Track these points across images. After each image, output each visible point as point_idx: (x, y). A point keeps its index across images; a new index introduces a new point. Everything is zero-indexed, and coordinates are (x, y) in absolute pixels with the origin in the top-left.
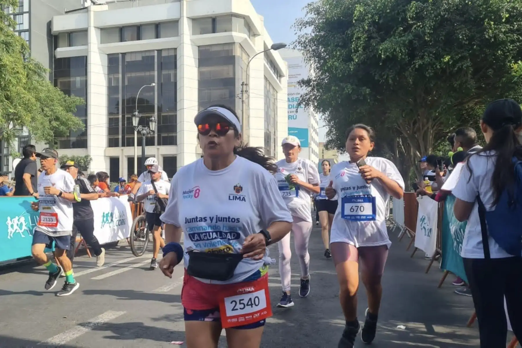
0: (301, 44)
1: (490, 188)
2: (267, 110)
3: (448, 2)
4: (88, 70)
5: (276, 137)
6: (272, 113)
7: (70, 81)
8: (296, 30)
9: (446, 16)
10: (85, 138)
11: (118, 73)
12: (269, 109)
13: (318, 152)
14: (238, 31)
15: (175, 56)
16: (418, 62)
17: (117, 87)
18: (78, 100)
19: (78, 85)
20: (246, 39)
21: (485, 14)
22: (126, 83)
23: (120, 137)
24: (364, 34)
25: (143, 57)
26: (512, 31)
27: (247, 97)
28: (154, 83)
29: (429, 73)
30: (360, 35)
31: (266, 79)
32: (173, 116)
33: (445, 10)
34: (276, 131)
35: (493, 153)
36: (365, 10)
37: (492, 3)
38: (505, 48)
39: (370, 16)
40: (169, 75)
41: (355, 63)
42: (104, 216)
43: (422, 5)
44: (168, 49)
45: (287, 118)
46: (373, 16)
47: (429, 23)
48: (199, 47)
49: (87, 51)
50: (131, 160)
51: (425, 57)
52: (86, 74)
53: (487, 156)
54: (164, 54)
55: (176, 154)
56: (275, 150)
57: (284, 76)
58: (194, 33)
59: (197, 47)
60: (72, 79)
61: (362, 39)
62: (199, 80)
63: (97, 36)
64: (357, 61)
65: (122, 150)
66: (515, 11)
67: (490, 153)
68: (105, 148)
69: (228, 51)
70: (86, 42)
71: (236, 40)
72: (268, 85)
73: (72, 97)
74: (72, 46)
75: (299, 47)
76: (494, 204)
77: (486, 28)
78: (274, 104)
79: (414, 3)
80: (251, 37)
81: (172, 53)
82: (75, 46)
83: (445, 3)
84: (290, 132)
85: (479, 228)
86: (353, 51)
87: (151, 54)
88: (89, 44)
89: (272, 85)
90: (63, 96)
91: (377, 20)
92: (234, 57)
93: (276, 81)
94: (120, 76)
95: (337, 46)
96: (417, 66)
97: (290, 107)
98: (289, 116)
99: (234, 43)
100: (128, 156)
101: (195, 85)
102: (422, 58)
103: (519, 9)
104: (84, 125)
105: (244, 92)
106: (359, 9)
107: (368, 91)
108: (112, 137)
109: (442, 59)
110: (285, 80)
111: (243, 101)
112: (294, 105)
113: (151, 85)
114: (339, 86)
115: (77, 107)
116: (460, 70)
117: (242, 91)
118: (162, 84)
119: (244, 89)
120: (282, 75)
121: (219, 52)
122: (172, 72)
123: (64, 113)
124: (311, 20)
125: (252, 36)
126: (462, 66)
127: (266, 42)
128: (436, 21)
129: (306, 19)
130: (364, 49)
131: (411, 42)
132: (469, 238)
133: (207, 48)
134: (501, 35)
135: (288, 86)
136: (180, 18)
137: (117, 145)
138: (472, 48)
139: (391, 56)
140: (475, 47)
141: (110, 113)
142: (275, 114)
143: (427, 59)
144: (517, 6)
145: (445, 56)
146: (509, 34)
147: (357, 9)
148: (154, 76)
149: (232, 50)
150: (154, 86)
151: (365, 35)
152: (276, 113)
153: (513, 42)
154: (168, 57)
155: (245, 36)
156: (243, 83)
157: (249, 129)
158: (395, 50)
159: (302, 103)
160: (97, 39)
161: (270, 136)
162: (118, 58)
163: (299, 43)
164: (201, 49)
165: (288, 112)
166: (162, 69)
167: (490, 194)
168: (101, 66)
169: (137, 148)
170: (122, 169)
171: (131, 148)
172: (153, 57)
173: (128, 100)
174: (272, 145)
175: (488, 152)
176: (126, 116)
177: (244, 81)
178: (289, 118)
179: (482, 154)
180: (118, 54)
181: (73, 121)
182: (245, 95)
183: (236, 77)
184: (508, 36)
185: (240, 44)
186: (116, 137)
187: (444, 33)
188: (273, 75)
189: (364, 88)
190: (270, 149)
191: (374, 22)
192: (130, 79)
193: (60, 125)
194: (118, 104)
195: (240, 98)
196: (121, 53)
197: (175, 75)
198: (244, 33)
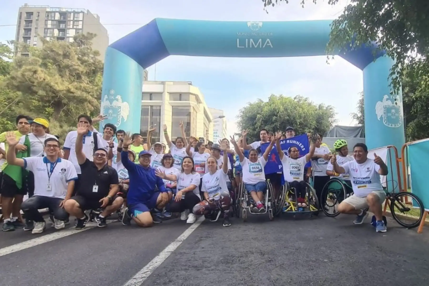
14: (192, 101)
15: (160, 110)
20: (196, 104)
40: (157, 119)
44: (156, 106)
48: (172, 106)
54: (154, 108)
58: (170, 100)
59: (172, 107)
69: (187, 109)
72: (205, 126)
81: (158, 108)
87: (147, 107)
89: (207, 126)
92: (190, 113)
93: (208, 124)
99: (190, 106)
101: (170, 124)
118: (152, 123)
120: (211, 121)
122: (158, 117)
125: (199, 103)
127: (204, 106)
133: (176, 107)
136: (163, 92)
148: (148, 118)
149: (189, 109)
154: (156, 110)
164: (174, 107)
166: (152, 115)
172: (148, 109)
183: (191, 122)
185: (193, 107)
188: (207, 121)
191: (263, 120)
197: (160, 119)
198: (195, 102)
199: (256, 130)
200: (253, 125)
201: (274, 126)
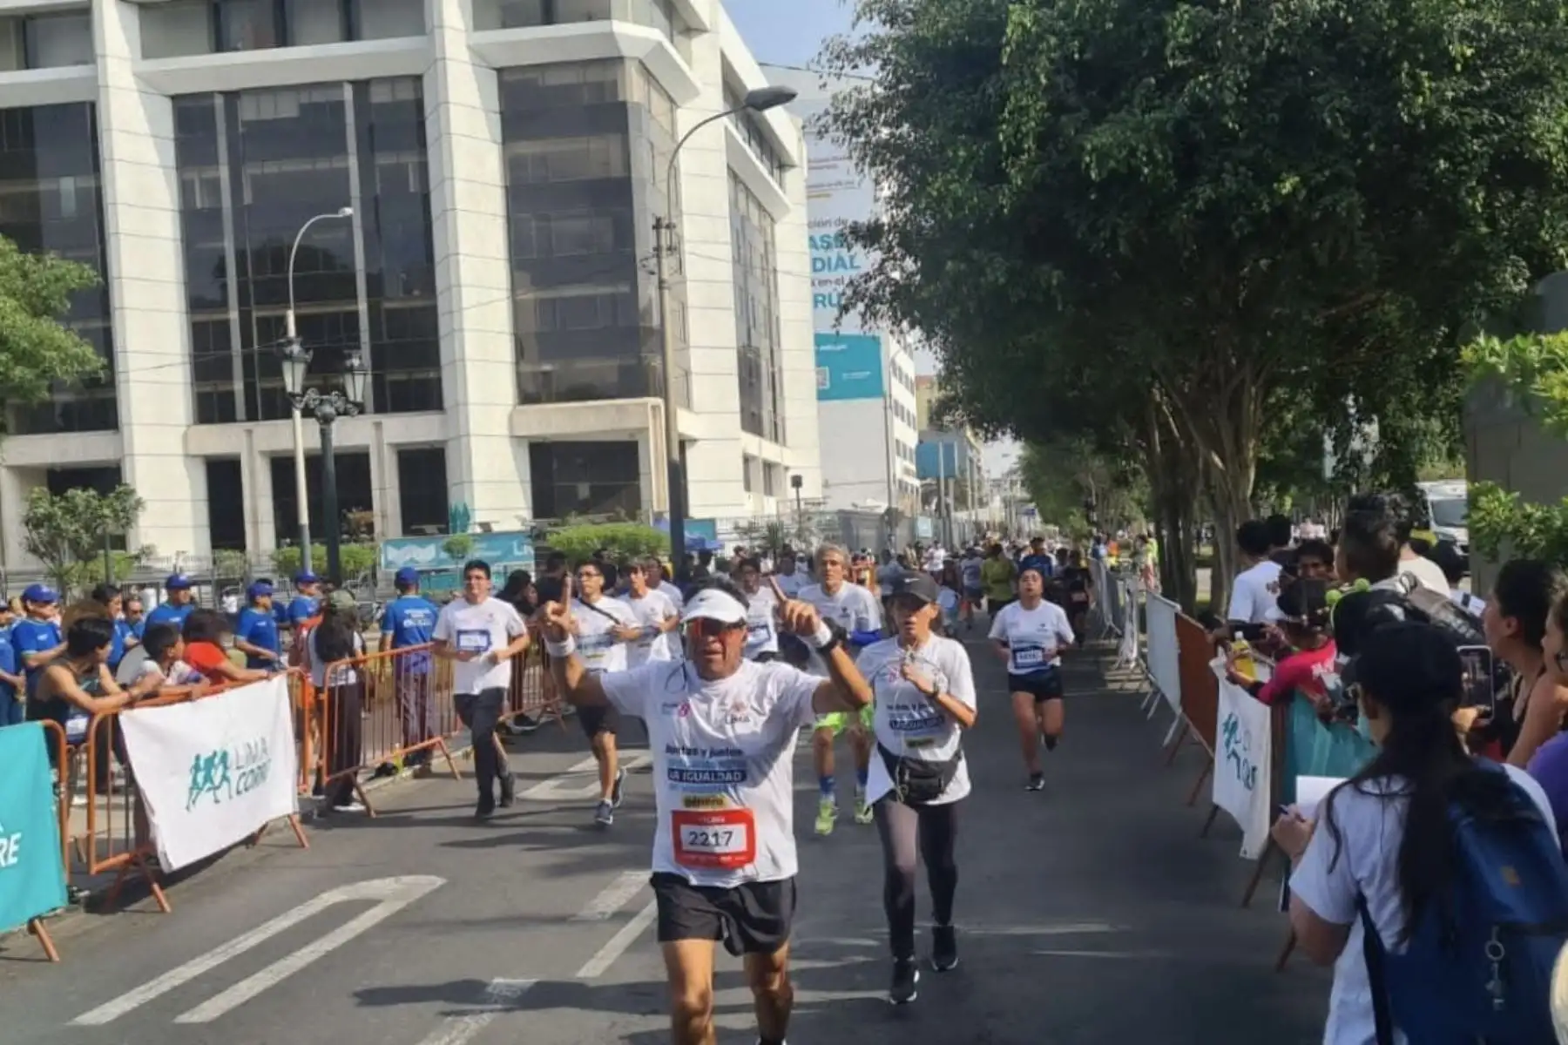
0: (844, 122)
1: (1395, 889)
2: (741, 281)
3: (1287, 8)
4: (104, 152)
5: (776, 369)
6: (760, 294)
7: (35, 196)
8: (825, 76)
9: (1283, 50)
10: (109, 395)
11: (214, 161)
12: (750, 280)
13: (913, 410)
14: (630, 18)
15: (419, 105)
16: (1205, 192)
17: (215, 214)
18: (75, 273)
19: (69, 205)
20: (660, 44)
21: (1398, 45)
22: (248, 198)
23: (238, 386)
24: (1038, 100)
25: (304, 108)
26: (1473, 99)
27: (676, 267)
28: (348, 205)
29: (1239, 227)
30: (1024, 102)
31: (734, 176)
32: (424, 309)
33: (1279, 31)
34: (775, 348)
35: (1397, 786)
36: (1036, 21)
37: (1416, 11)
38: (1456, 148)
39: (1053, 40)
40: (401, 170)
41: (1015, 190)
42: (196, 768)
43: (1210, 14)
44: (393, 80)
45: (810, 304)
46: (1062, 43)
47: (1234, 75)
48: (500, 71)
49: (94, 83)
50: (282, 467)
51: (1224, 175)
52: (96, 168)
53: (1381, 796)
54: (379, 96)
55: (445, 442)
56: (775, 411)
57: (793, 166)
58: (479, 24)
59: (495, 73)
60: (44, 186)
61: (1033, 114)
62: (506, 187)
63: (125, 28)
64: (1020, 182)
65: (249, 432)
66: (1484, 36)
67: (1388, 785)
68: (183, 429)
69: (600, 86)
70: (86, 53)
71: (626, 51)
72: (742, 196)
73: (49, 263)
74: (35, 66)
75: (834, 133)
76: (1403, 935)
77: (1401, 90)
78: (765, 257)
79: (1186, 12)
80: (678, 38)
81: (405, 94)
82: (45, 66)
83: (1278, 10)
84: (823, 348)
85: (1366, 997)
86: (1005, 149)
87: (331, 96)
88: (99, 60)
89: (755, 198)
90: (17, 257)
91: (1076, 56)
92: (622, 107)
93: (769, 183)
94: (224, 173)
95: (957, 129)
96: (1200, 205)
97: (819, 265)
98: (815, 296)
99: (621, 59)
100: (272, 452)
101: (495, 202)
102: (1216, 179)
103: (1494, 28)
104: (104, 361)
105: (664, 253)
106: (1020, 18)
107: (1056, 277)
108: (208, 389)
109: (1275, 185)
110: (796, 179)
111: (661, 281)
112: (829, 259)
113: (340, 216)
114: (969, 260)
115: (71, 294)
116: (1329, 215)
117: (658, 249)
118: (376, 199)
119: (664, 243)
120: (784, 160)
121: (568, 90)
122: (410, 159)
123: (22, 320)
124: (872, 42)
125: (681, 33)
126: (1335, 204)
127: (727, 53)
128: (1252, 68)
129: (856, 40)
130: (1042, 140)
131: (1181, 125)
132: (1342, 1023)
133: (530, 75)
134: (1445, 113)
135: (809, 197)
137: (227, 416)
138: (1363, 150)
139: (1123, 170)
140: (1372, 147)
141: (195, 303)
142: (772, 293)
143: (1230, 183)
144: (1489, 19)
145: (1284, 175)
146: (1469, 110)
147: (1014, 17)
148: (345, 172)
149: (615, 83)
150: (349, 219)
151: (1043, 104)
152: (772, 289)
153: (1478, 130)
154: (396, 106)
155: (656, 34)
156: (658, 220)
157: (688, 348)
158: (1133, 152)
159: (854, 305)
160: (129, 41)
161: (758, 367)
162: (211, 110)
163: (836, 118)
164: (508, 77)
165: (813, 284)
166: (372, 150)
167: (1394, 903)
168: (151, 141)
169: (303, 425)
170: (254, 497)
171: (281, 424)
172: (340, 105)
173: (259, 255)
174: (767, 395)
175: (1384, 780)
176: (255, 314)
177: (662, 213)
178: (816, 303)
179: (1368, 786)
180: (209, 95)
181: (58, 348)
182: (668, 262)
183: (634, 175)
184: (1467, 114)
185: (641, 62)
186: (222, 388)
187: (1277, 103)
188: (758, 163)
189: (1045, 267)
190: (760, 408)
191: (1068, 60)
192: (259, 184)
193: (11, 364)
194: (221, 270)
195: (652, 273)
196: (221, 93)
197: (423, 168)
198: (651, 24)
199: (1002, 177)
200: (984, 126)
201: (1178, 112)
